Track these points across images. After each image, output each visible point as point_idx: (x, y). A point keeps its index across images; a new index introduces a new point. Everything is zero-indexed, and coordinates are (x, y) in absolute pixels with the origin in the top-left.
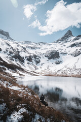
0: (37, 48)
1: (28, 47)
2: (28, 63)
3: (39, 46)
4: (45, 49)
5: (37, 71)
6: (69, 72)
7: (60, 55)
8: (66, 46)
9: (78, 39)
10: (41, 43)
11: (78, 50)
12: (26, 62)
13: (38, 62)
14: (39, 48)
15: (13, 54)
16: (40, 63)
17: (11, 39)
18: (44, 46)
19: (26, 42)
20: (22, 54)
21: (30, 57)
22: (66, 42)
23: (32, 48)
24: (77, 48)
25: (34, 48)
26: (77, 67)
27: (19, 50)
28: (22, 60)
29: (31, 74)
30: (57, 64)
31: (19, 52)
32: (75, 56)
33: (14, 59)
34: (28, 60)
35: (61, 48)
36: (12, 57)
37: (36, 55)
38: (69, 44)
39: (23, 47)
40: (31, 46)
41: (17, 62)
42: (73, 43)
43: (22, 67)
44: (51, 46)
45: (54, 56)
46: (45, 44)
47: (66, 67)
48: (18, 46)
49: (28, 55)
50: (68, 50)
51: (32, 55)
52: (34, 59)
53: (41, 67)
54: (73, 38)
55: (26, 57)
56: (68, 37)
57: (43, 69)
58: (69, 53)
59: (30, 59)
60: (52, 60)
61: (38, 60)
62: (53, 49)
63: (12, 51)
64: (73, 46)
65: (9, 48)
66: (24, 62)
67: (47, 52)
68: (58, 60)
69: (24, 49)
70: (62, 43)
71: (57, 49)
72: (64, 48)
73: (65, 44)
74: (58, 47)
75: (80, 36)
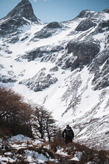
8: (14, 56)
9: (49, 35)
11: (47, 72)
22: (15, 41)
24: (43, 65)
32: (38, 90)
42: (33, 46)
56: (20, 23)
58: (20, 79)
64: (33, 55)
72: (5, 61)
73: (12, 47)
75: (54, 26)
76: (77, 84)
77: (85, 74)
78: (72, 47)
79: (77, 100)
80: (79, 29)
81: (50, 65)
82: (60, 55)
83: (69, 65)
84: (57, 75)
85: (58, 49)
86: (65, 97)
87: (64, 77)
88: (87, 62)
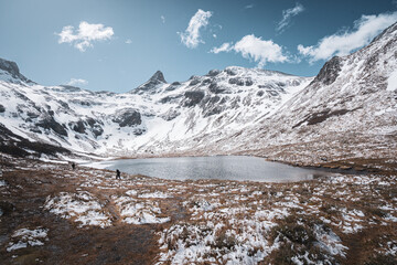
0: (94, 104)
1: (75, 102)
2: (76, 137)
3: (99, 100)
4: (111, 105)
5: (97, 152)
6: (157, 149)
7: (142, 118)
8: (154, 101)
9: (174, 89)
10: (104, 92)
11: (174, 109)
12: (71, 134)
13: (98, 134)
14: (100, 104)
15: (39, 119)
16: (104, 135)
17: (24, 79)
18: (110, 100)
19: (68, 88)
20: (61, 118)
21: (80, 123)
22: (154, 93)
23: (83, 103)
24: (172, 105)
25: (88, 104)
26: (172, 140)
27: (52, 109)
28: (61, 131)
29: (87, 159)
30: (138, 134)
31: (52, 113)
32: (169, 119)
33: (40, 129)
34: (76, 129)
35: (144, 104)
36: (37, 125)
37: (94, 118)
38: (158, 97)
39: (60, 102)
40: (81, 98)
41: (50, 136)
42: (165, 96)
43: (64, 145)
44: (124, 101)
45: (131, 119)
46: (111, 94)
47: (153, 139)
48: (48, 99)
49: (76, 120)
50: (156, 108)
51: (84, 118)
52: (89, 127)
53: (105, 144)
54: (165, 86)
55: (70, 124)
56: (155, 84)
57: (110, 146)
58: (158, 114)
59: (79, 128)
60: (127, 127)
61: (98, 129)
62: (128, 106)
63: (35, 111)
64: (165, 100)
65: (26, 104)
66: (66, 135)
67: (117, 111)
68: (139, 127)
69: (65, 105)
70: (145, 94)
71: (136, 107)
72: (149, 104)
73: (152, 97)
74: (137, 102)
75: (177, 84)
76: (192, 115)
77: (197, 109)
78: (187, 94)
79: (194, 124)
80: (191, 85)
81: (176, 105)
82: (181, 99)
83: (186, 105)
84: (180, 110)
85: (180, 96)
86: (186, 123)
87: (185, 112)
88: (198, 102)
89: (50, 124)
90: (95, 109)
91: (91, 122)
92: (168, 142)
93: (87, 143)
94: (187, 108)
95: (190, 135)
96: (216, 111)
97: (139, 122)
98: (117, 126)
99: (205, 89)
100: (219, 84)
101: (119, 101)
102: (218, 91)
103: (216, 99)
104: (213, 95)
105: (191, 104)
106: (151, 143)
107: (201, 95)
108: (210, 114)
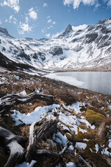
0: (40, 45)
1: (32, 44)
2: (35, 61)
3: (42, 43)
4: (48, 45)
6: (74, 67)
7: (63, 51)
8: (68, 42)
10: (43, 39)
11: (80, 45)
12: (32, 60)
13: (43, 59)
14: (43, 45)
15: (18, 53)
16: (46, 60)
17: (10, 36)
19: (27, 39)
20: (28, 52)
21: (35, 54)
22: (68, 37)
23: (35, 45)
24: (78, 43)
25: (37, 45)
27: (23, 48)
28: (28, 58)
30: (62, 59)
31: (23, 50)
32: (77, 51)
33: (20, 57)
34: (34, 57)
36: (18, 56)
37: (41, 52)
38: (70, 39)
39: (26, 45)
40: (34, 42)
41: (24, 61)
42: (74, 38)
44: (53, 42)
45: (58, 52)
46: (47, 40)
47: (70, 62)
48: (21, 44)
49: (33, 53)
50: (70, 46)
51: (36, 52)
52: (39, 56)
53: (47, 64)
54: (74, 33)
55: (31, 55)
56: (68, 32)
57: (50, 66)
58: (71, 48)
60: (56, 56)
61: (43, 57)
62: (55, 45)
63: (17, 49)
64: (74, 41)
65: (13, 46)
66: (30, 60)
67: (51, 48)
68: (62, 55)
69: (28, 46)
70: (63, 38)
71: (60, 45)
73: (67, 39)
74: (60, 43)
75: (80, 31)
76: (91, 48)
77: (93, 44)
78: (87, 36)
79: (92, 53)
80: (89, 30)
81: (80, 43)
82: (83, 39)
83: (87, 42)
84: (83, 46)
85: (83, 37)
86: (87, 52)
87: (86, 46)
88: (94, 40)
89: (23, 55)
90: (41, 47)
91: (40, 54)
92: (79, 63)
93: (39, 64)
94: (87, 44)
95: (90, 59)
96: (106, 44)
97: (62, 53)
98: (52, 55)
99: (98, 31)
100: (108, 27)
101: (51, 43)
102: (108, 32)
103: (106, 37)
104: (104, 35)
105: (90, 42)
106: (70, 64)
107: (96, 35)
108: (102, 47)
